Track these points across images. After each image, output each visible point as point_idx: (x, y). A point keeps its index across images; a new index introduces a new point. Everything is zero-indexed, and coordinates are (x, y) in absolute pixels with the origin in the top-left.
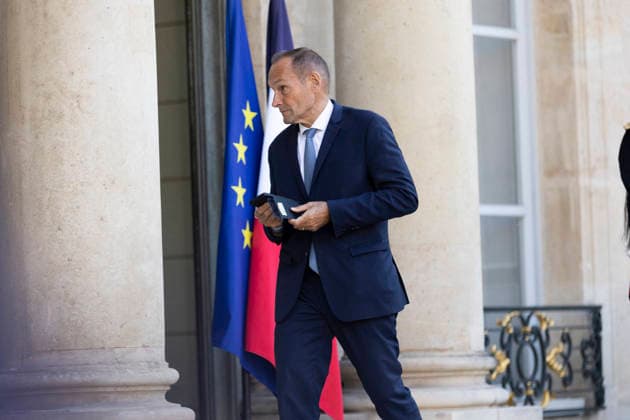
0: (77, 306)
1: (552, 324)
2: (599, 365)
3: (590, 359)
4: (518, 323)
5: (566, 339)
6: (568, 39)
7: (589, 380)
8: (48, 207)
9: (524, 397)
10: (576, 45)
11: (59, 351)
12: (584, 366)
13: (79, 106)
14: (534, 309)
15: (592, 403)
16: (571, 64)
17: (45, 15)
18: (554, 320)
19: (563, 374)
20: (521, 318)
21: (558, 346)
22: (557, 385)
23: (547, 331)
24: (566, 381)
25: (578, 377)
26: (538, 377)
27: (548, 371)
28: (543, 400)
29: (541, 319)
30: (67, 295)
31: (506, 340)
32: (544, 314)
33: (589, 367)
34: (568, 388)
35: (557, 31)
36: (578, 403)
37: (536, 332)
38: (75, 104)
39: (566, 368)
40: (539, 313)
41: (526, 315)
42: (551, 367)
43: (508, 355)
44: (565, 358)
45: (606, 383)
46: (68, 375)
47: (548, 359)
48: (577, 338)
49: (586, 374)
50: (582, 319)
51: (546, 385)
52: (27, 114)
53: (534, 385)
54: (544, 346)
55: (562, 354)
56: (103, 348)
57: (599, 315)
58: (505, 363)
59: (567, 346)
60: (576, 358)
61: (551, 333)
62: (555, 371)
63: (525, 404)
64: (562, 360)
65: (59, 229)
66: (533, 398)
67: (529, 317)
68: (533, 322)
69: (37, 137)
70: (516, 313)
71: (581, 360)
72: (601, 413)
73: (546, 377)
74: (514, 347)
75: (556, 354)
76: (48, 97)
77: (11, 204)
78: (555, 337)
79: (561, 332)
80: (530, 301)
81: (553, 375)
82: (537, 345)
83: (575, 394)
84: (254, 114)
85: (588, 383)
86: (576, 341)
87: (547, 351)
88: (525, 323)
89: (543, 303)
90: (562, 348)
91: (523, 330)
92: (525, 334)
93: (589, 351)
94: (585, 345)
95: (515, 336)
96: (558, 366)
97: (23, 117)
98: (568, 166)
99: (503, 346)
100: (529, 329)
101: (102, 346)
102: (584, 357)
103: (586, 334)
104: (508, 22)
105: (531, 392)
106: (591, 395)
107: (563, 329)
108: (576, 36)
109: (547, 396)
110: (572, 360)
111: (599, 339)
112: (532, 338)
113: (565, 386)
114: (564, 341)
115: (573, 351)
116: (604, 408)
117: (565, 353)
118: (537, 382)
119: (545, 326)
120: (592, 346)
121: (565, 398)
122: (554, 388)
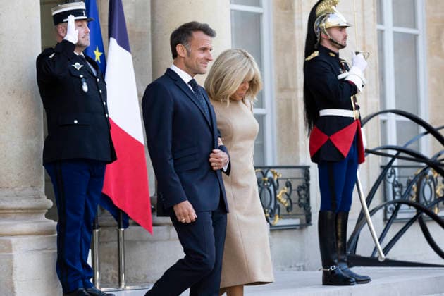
1: (280, 176)
2: (308, 200)
3: (303, 196)
4: (261, 175)
5: (289, 185)
6: (292, 13)
7: (302, 209)
10: (296, 16)
12: (299, 201)
14: (270, 168)
15: (304, 222)
16: (293, 27)
18: (281, 173)
19: (286, 205)
20: (262, 172)
21: (284, 189)
22: (283, 211)
23: (277, 180)
24: (288, 209)
25: (295, 206)
26: (272, 206)
27: (278, 203)
28: (275, 220)
29: (273, 173)
32: (276, 171)
33: (302, 201)
34: (290, 213)
35: (286, 9)
36: (296, 222)
37: (271, 180)
39: (289, 201)
40: (272, 170)
41: (265, 171)
42: (280, 201)
44: (288, 196)
45: (312, 211)
47: (278, 196)
48: (295, 185)
49: (300, 205)
50: (299, 173)
51: (277, 210)
53: (270, 211)
54: (275, 189)
55: (286, 193)
56: (8, 188)
57: (309, 171)
59: (289, 189)
60: (294, 196)
61: (280, 181)
62: (282, 203)
64: (286, 196)
66: (269, 218)
67: (267, 172)
68: (270, 175)
70: (260, 170)
71: (297, 197)
72: (310, 227)
73: (277, 206)
75: (283, 193)
78: (282, 184)
79: (286, 181)
80: (269, 164)
81: (281, 206)
82: (271, 188)
83: (294, 216)
84: (101, 54)
87: (277, 192)
88: (265, 175)
89: (277, 164)
90: (287, 190)
91: (263, 179)
92: (265, 182)
93: (302, 192)
94: (300, 188)
96: (284, 200)
98: (291, 86)
100: (267, 179)
101: (6, 186)
102: (299, 195)
103: (301, 182)
104: (258, 4)
105: (268, 215)
106: (304, 217)
107: (287, 179)
108: (296, 11)
109: (277, 217)
110: (292, 197)
111: (308, 185)
112: (269, 184)
113: (288, 211)
114: (287, 186)
115: (293, 192)
116: (311, 225)
117: (288, 193)
118: (272, 210)
119: (276, 177)
120: (304, 189)
121: (288, 218)
122: (281, 213)
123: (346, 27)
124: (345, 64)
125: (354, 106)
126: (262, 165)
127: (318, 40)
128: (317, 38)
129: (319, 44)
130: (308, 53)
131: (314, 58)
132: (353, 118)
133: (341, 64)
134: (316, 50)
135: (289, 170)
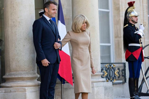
0: (19, 62)
1: (116, 66)
2: (125, 74)
3: (123, 73)
4: (109, 66)
5: (119, 69)
6: (119, 12)
7: (123, 77)
8: (14, 43)
9: (110, 80)
10: (121, 13)
11: (16, 71)
12: (122, 74)
13: (20, 24)
14: (112, 63)
15: (124, 82)
16: (120, 16)
17: (13, 6)
18: (116, 65)
19: (118, 76)
20: (110, 65)
21: (117, 71)
22: (117, 78)
23: (115, 68)
24: (119, 77)
25: (121, 76)
26: (113, 76)
27: (115, 75)
28: (114, 81)
29: (113, 65)
30: (17, 60)
31: (107, 69)
32: (114, 64)
33: (123, 74)
35: (117, 10)
36: (121, 81)
37: (113, 68)
38: (19, 24)
39: (119, 74)
40: (113, 64)
41: (111, 64)
42: (116, 74)
43: (107, 72)
44: (119, 73)
45: (126, 78)
46: (17, 76)
47: (115, 73)
48: (121, 69)
49: (123, 76)
50: (122, 65)
51: (115, 78)
52: (10, 25)
53: (112, 78)
54: (114, 70)
55: (118, 72)
57: (125, 64)
58: (106, 74)
59: (119, 70)
60: (121, 73)
61: (116, 68)
62: (116, 75)
63: (111, 82)
64: (118, 73)
65: (16, 48)
66: (112, 80)
67: (111, 65)
68: (112, 66)
69: (12, 30)
70: (109, 64)
71: (122, 73)
73: (115, 76)
74: (108, 71)
75: (117, 72)
76: (14, 22)
77: (7, 43)
78: (117, 69)
79: (118, 68)
80: (112, 62)
82: (113, 70)
83: (121, 80)
85: (123, 78)
86: (121, 70)
87: (115, 71)
88: (111, 66)
89: (114, 62)
90: (118, 71)
91: (110, 67)
92: (110, 68)
93: (123, 71)
94: (122, 70)
95: (108, 68)
96: (117, 74)
97: (9, 26)
98: (119, 36)
99: (106, 70)
100: (111, 67)
102: (122, 72)
104: (108, 9)
105: (112, 79)
106: (124, 80)
107: (118, 67)
108: (121, 11)
109: (115, 80)
110: (120, 73)
111: (125, 69)
112: (112, 69)
113: (119, 78)
114: (118, 69)
115: (120, 71)
116: (126, 82)
117: (119, 72)
118: (113, 77)
119: (114, 67)
120: (124, 71)
121: (118, 80)
122: (116, 78)
123: (138, 16)
124: (137, 28)
125: (140, 42)
126: (110, 63)
127: (128, 21)
128: (128, 20)
129: (128, 22)
130: (125, 25)
131: (127, 27)
132: (140, 47)
133: (136, 28)
134: (127, 24)
135: (119, 64)
